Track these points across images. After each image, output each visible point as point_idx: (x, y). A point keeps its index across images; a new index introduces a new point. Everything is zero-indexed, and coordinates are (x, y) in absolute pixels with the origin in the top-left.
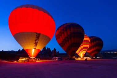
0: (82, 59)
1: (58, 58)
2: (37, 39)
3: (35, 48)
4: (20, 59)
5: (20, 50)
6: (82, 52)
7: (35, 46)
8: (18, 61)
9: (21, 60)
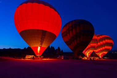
0: (88, 58)
1: (64, 57)
2: (43, 36)
3: (41, 46)
4: (26, 57)
5: (25, 48)
6: (89, 52)
7: (41, 44)
8: (25, 59)
9: (28, 58)
